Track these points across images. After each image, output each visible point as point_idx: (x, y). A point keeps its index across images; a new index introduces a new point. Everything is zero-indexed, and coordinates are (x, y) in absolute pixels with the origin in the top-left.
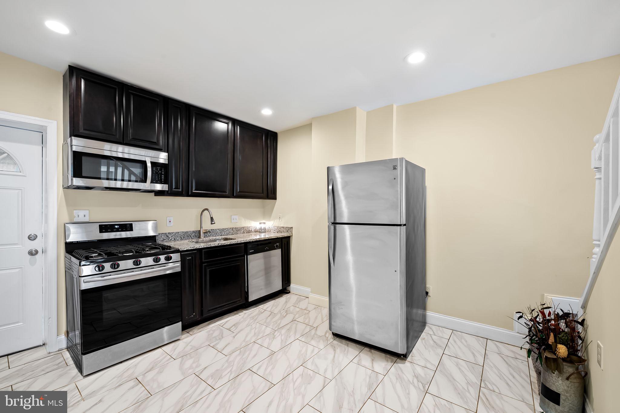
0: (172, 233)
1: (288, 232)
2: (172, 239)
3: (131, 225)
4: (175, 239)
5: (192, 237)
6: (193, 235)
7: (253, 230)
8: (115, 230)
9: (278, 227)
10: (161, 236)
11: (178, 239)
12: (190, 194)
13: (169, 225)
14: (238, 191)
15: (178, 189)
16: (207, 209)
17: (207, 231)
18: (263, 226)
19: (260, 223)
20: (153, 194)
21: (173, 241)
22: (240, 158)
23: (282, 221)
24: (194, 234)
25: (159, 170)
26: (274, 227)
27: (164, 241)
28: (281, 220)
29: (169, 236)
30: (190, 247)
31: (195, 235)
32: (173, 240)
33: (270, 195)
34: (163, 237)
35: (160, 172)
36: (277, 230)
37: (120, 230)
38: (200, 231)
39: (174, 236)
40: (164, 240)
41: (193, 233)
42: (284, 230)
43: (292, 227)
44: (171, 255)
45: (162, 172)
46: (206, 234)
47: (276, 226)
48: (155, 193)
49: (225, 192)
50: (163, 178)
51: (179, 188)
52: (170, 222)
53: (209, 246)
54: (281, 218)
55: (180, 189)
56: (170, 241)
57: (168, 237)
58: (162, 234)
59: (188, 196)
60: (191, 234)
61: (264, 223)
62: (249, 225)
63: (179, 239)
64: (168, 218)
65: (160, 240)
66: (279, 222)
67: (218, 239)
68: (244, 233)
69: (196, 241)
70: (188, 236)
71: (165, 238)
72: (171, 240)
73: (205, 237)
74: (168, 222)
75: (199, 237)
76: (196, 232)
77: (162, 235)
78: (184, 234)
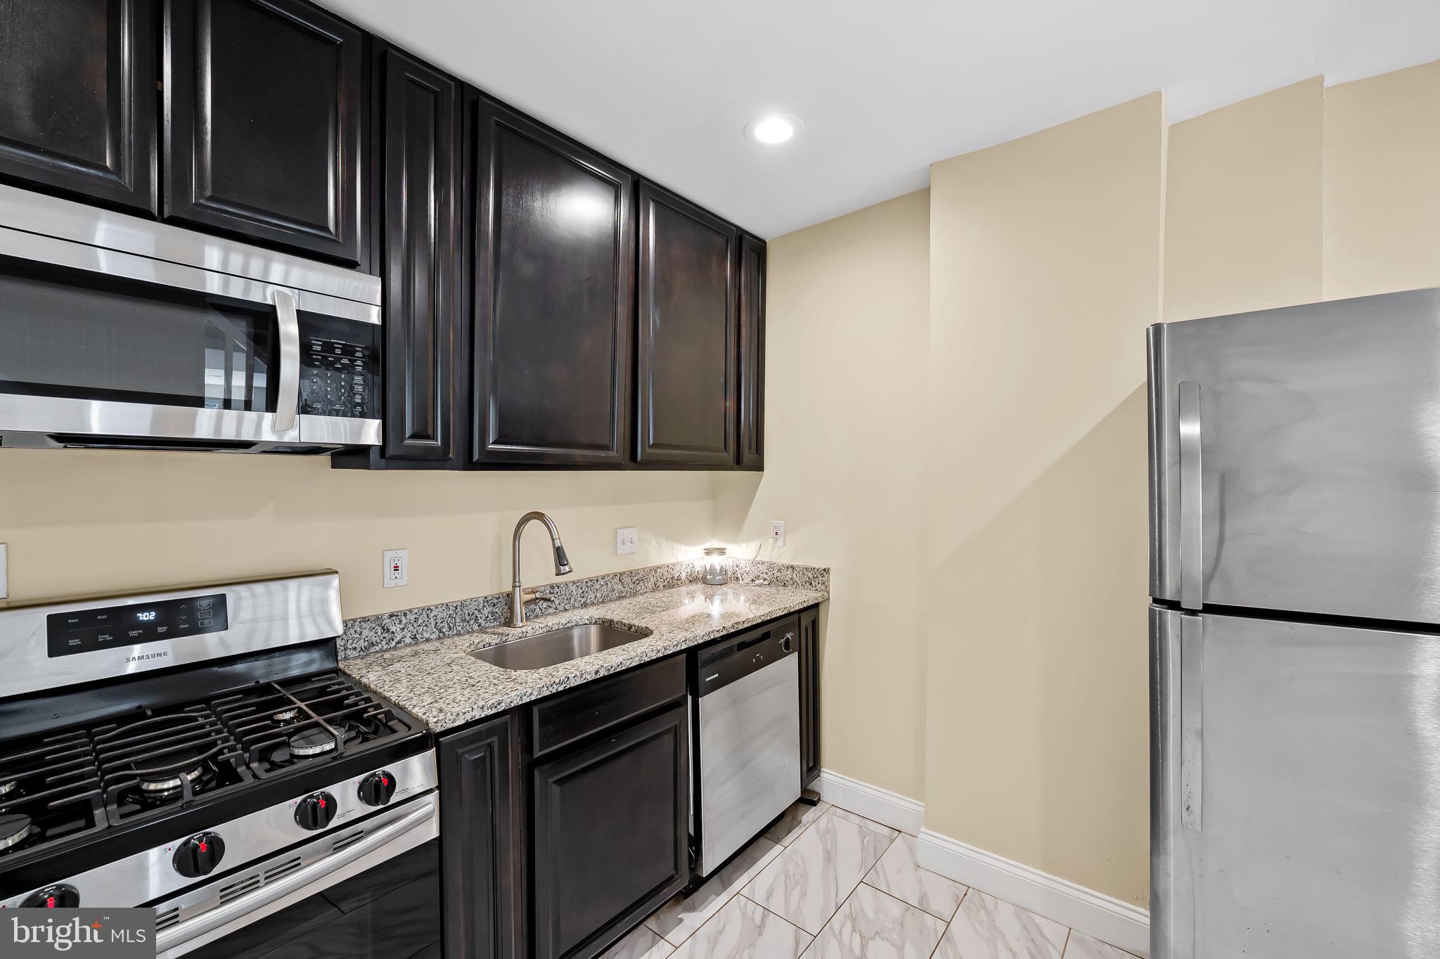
0: (405, 615)
1: (811, 584)
2: (404, 637)
3: (220, 603)
4: (414, 638)
5: (481, 621)
6: (486, 612)
7: (683, 576)
8: (133, 633)
9: (771, 566)
10: (359, 630)
11: (426, 635)
12: (476, 457)
13: (393, 583)
14: (651, 443)
15: (427, 437)
16: (539, 516)
17: (538, 595)
18: (716, 561)
19: (708, 552)
20: (325, 459)
21: (410, 645)
22: (658, 322)
23: (784, 544)
24: (491, 608)
25: (339, 351)
26: (755, 563)
27: (372, 650)
28: (780, 543)
29: (393, 629)
30: (482, 708)
31: (493, 613)
32: (408, 640)
33: (747, 455)
34: (366, 633)
35: (345, 361)
36: (766, 576)
37: (161, 630)
38: (510, 597)
39: (411, 628)
40: (372, 644)
41: (484, 606)
42: (796, 579)
43: (829, 570)
44: (388, 768)
45: (352, 361)
46: (533, 606)
47: (763, 563)
48: (332, 455)
49: (606, 448)
50: (359, 389)
51: (430, 432)
52: (396, 568)
53: (561, 689)
54: (781, 532)
55: (434, 438)
56: (395, 648)
57: (388, 631)
58: (365, 620)
59: (469, 464)
60: (479, 611)
61: (722, 551)
62: (671, 560)
63: (434, 636)
64: (389, 555)
65: (355, 649)
66: (773, 549)
67: (577, 625)
68: (656, 588)
69: (498, 641)
70: (468, 618)
71: (374, 640)
72: (399, 642)
73: (528, 618)
74: (388, 569)
75: (509, 622)
76: (495, 601)
77: (365, 625)
78: (451, 612)
